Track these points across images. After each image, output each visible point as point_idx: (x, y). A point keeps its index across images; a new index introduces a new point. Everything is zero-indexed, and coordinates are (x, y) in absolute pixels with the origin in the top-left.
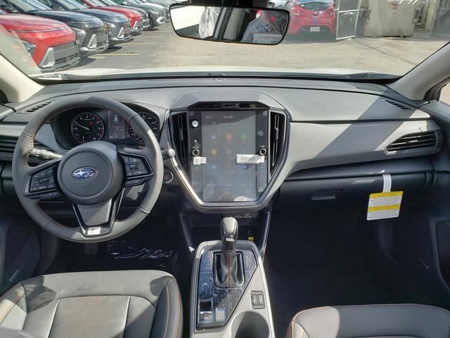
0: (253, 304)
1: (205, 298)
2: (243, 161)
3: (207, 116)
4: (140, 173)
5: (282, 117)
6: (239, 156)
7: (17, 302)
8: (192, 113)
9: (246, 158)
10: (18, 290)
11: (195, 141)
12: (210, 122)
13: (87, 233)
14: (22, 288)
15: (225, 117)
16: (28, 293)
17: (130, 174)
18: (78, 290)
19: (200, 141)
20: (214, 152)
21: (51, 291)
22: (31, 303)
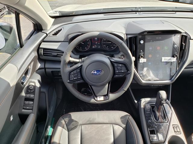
0: (175, 132)
1: (151, 128)
2: (165, 61)
3: (148, 38)
4: (123, 71)
5: (186, 37)
6: (163, 58)
7: (63, 127)
8: (140, 37)
9: (166, 59)
10: (62, 121)
11: (141, 51)
12: (149, 41)
13: (97, 99)
14: (63, 120)
15: (157, 38)
16: (67, 123)
17: (117, 72)
18: (88, 121)
19: (144, 51)
20: (150, 56)
21: (76, 121)
22: (69, 127)
